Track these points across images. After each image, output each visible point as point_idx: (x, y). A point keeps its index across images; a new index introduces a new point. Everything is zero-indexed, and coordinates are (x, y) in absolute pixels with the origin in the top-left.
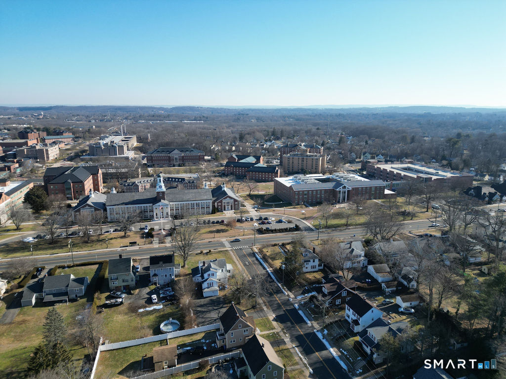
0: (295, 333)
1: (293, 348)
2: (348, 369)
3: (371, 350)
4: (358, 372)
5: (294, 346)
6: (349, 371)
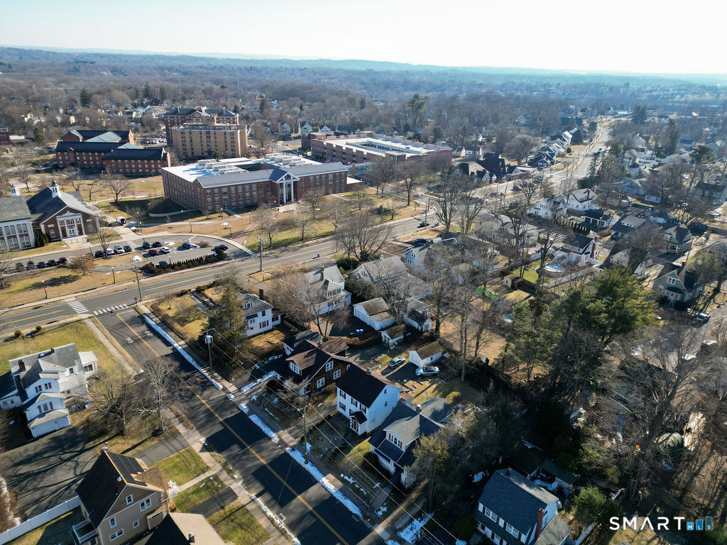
0: (250, 465)
1: (253, 500)
2: (362, 512)
3: (395, 465)
4: (380, 513)
5: (253, 495)
6: (366, 517)
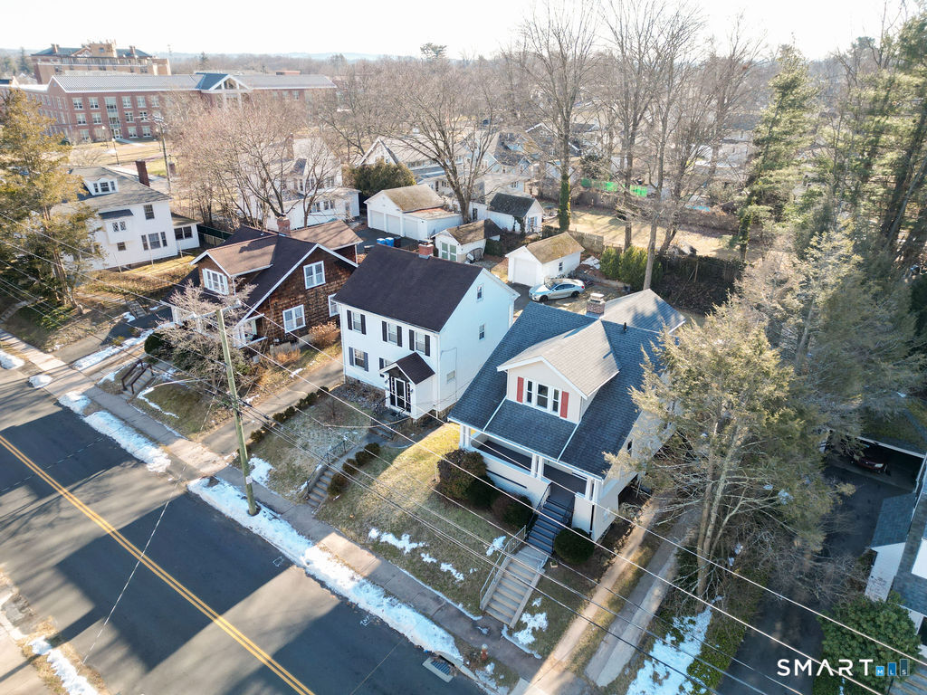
4: (524, 638)
6: (475, 660)
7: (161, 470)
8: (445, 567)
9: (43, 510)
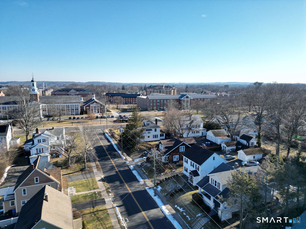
0: (121, 192)
1: (114, 208)
3: (214, 200)
5: (115, 205)
7: (142, 184)
8: (187, 216)
9: (121, 186)
